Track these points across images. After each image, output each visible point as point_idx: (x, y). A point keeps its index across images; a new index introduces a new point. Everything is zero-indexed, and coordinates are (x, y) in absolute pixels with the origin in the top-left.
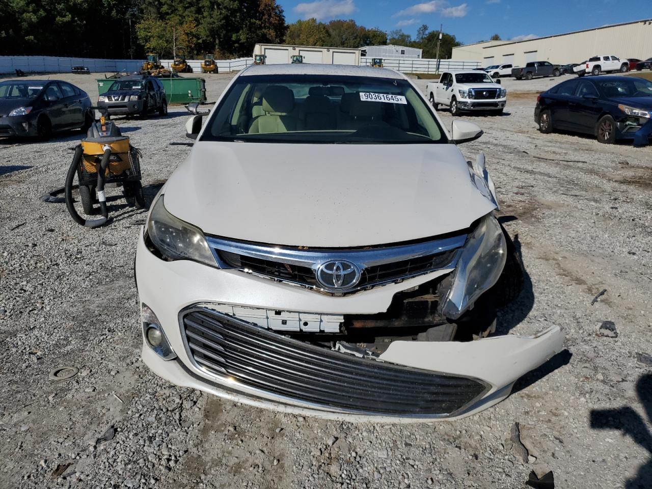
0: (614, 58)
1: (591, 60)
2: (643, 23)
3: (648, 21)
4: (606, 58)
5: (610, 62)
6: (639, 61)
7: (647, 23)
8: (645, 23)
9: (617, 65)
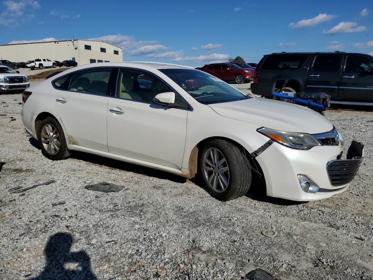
0: (48, 60)
1: (36, 60)
2: (54, 43)
3: (57, 42)
4: (44, 60)
5: (47, 62)
6: (59, 62)
7: (57, 43)
8: (55, 43)
9: (51, 64)
